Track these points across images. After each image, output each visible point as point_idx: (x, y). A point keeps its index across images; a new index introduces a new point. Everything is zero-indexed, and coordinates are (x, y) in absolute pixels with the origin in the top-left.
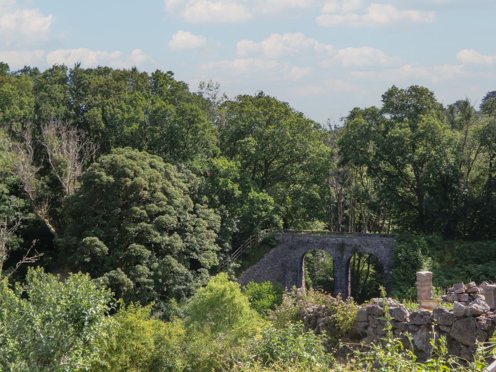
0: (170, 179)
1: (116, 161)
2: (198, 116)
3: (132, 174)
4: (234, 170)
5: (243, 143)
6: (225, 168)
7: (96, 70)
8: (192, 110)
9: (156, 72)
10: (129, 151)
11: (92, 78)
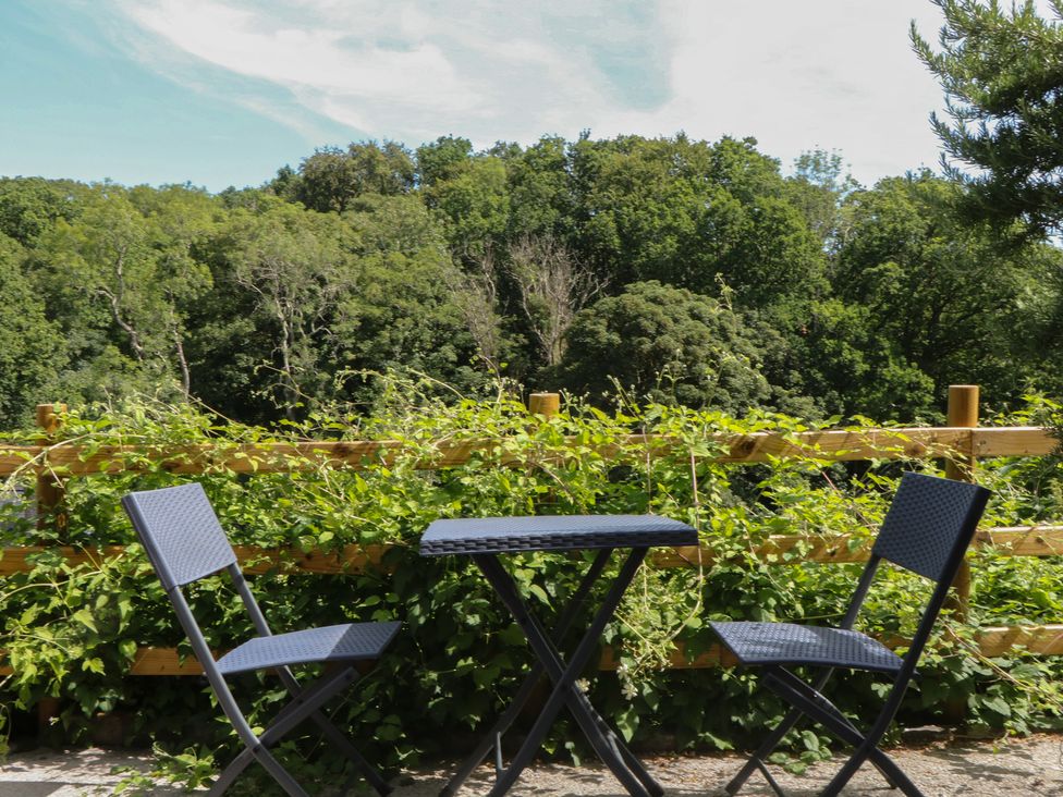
0: (727, 339)
1: (624, 308)
2: (786, 220)
3: (652, 330)
4: (854, 324)
5: (875, 273)
6: (835, 319)
7: (615, 142)
8: (774, 209)
9: (722, 141)
10: (654, 288)
11: (606, 156)
